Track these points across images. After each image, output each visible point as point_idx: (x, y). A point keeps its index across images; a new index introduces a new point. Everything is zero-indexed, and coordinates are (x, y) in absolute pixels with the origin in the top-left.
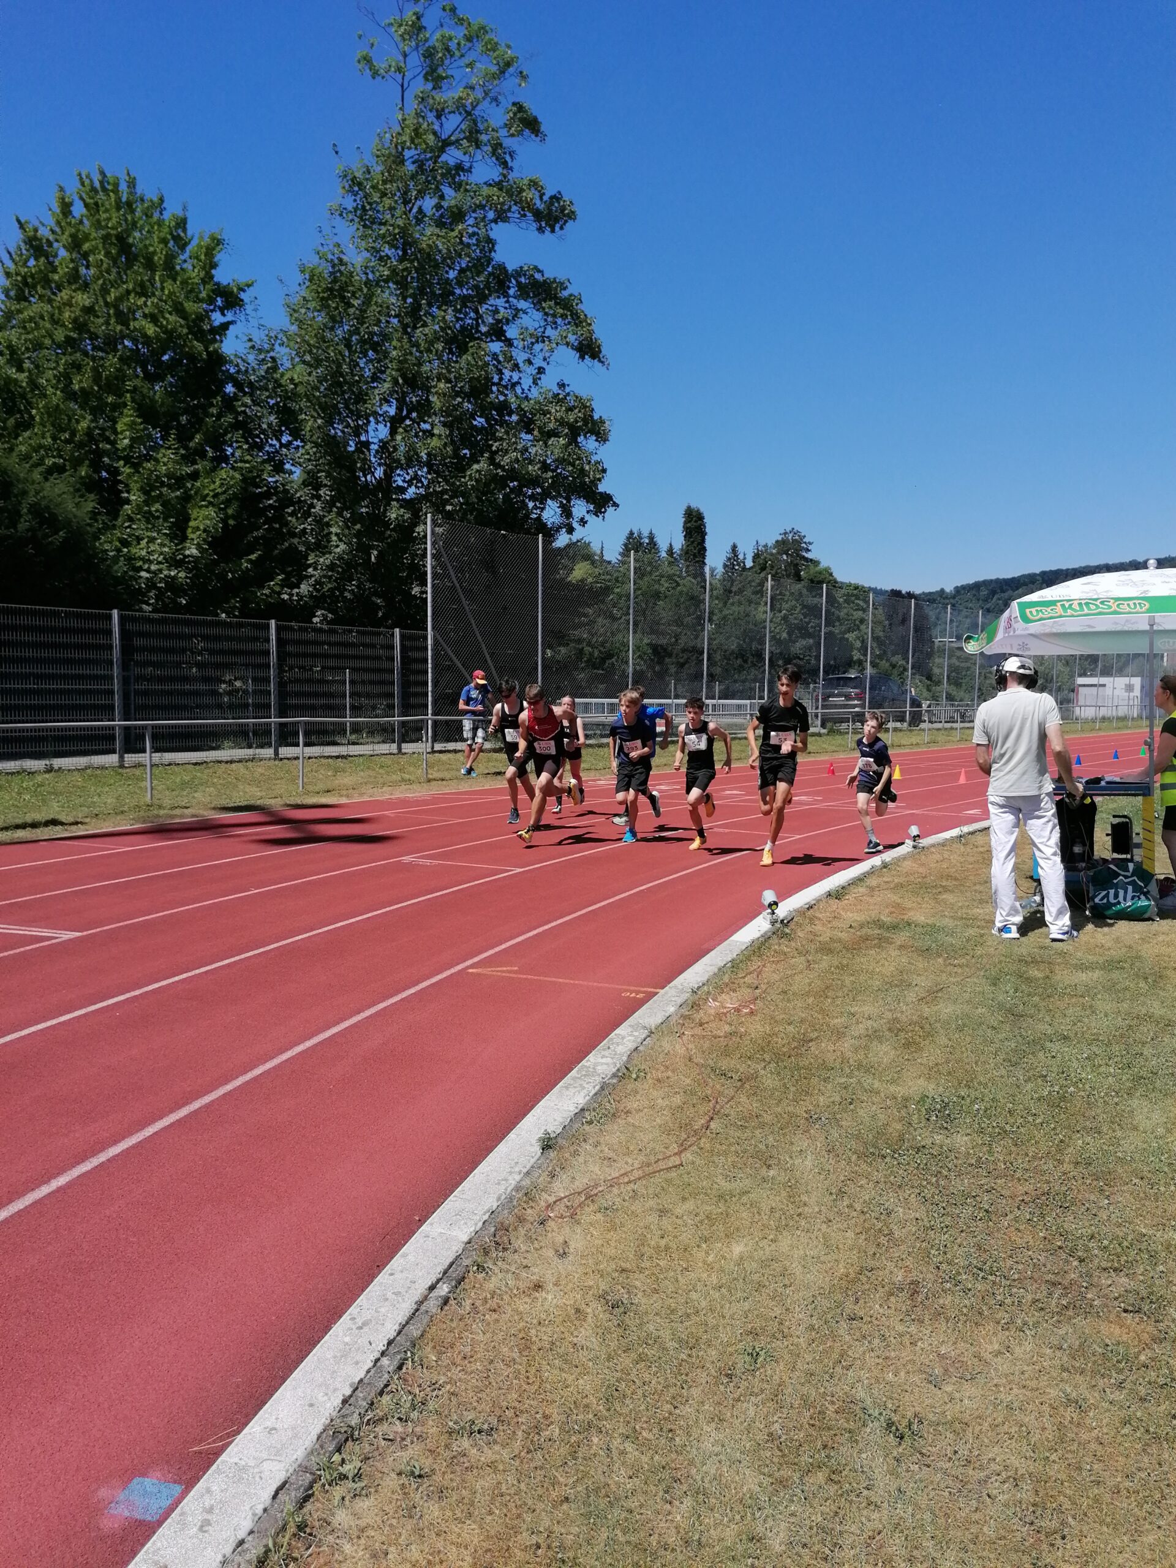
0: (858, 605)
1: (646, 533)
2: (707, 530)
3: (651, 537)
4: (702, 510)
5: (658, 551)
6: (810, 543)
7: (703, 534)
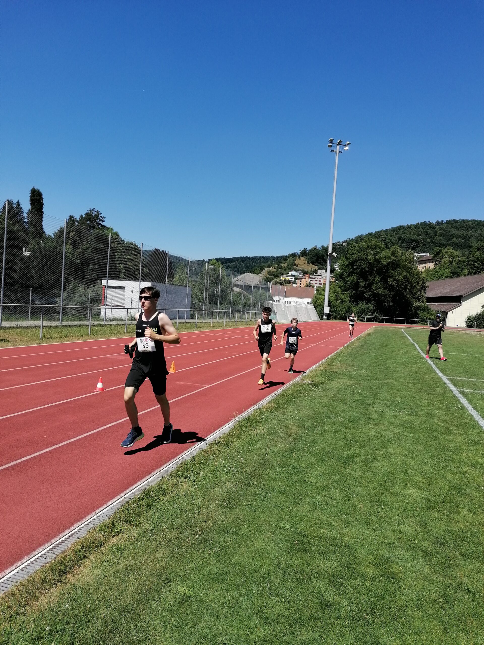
0: (132, 253)
1: (15, 202)
2: (44, 202)
3: (18, 204)
4: (41, 191)
5: (22, 212)
6: (104, 218)
7: (42, 205)
